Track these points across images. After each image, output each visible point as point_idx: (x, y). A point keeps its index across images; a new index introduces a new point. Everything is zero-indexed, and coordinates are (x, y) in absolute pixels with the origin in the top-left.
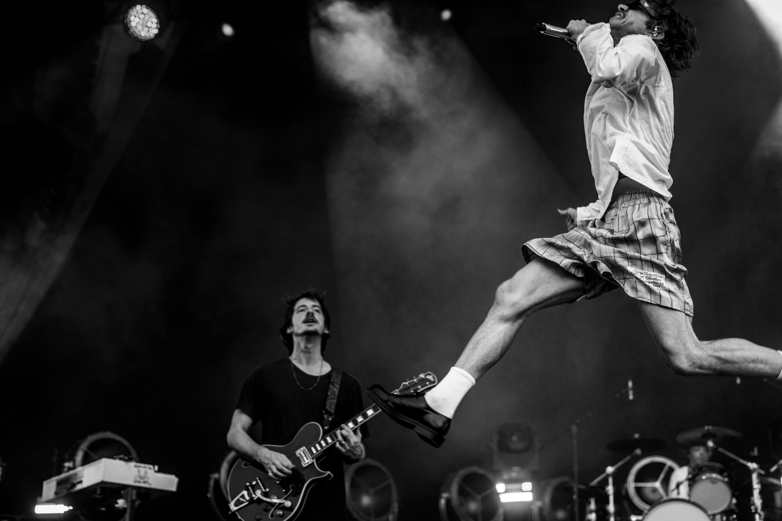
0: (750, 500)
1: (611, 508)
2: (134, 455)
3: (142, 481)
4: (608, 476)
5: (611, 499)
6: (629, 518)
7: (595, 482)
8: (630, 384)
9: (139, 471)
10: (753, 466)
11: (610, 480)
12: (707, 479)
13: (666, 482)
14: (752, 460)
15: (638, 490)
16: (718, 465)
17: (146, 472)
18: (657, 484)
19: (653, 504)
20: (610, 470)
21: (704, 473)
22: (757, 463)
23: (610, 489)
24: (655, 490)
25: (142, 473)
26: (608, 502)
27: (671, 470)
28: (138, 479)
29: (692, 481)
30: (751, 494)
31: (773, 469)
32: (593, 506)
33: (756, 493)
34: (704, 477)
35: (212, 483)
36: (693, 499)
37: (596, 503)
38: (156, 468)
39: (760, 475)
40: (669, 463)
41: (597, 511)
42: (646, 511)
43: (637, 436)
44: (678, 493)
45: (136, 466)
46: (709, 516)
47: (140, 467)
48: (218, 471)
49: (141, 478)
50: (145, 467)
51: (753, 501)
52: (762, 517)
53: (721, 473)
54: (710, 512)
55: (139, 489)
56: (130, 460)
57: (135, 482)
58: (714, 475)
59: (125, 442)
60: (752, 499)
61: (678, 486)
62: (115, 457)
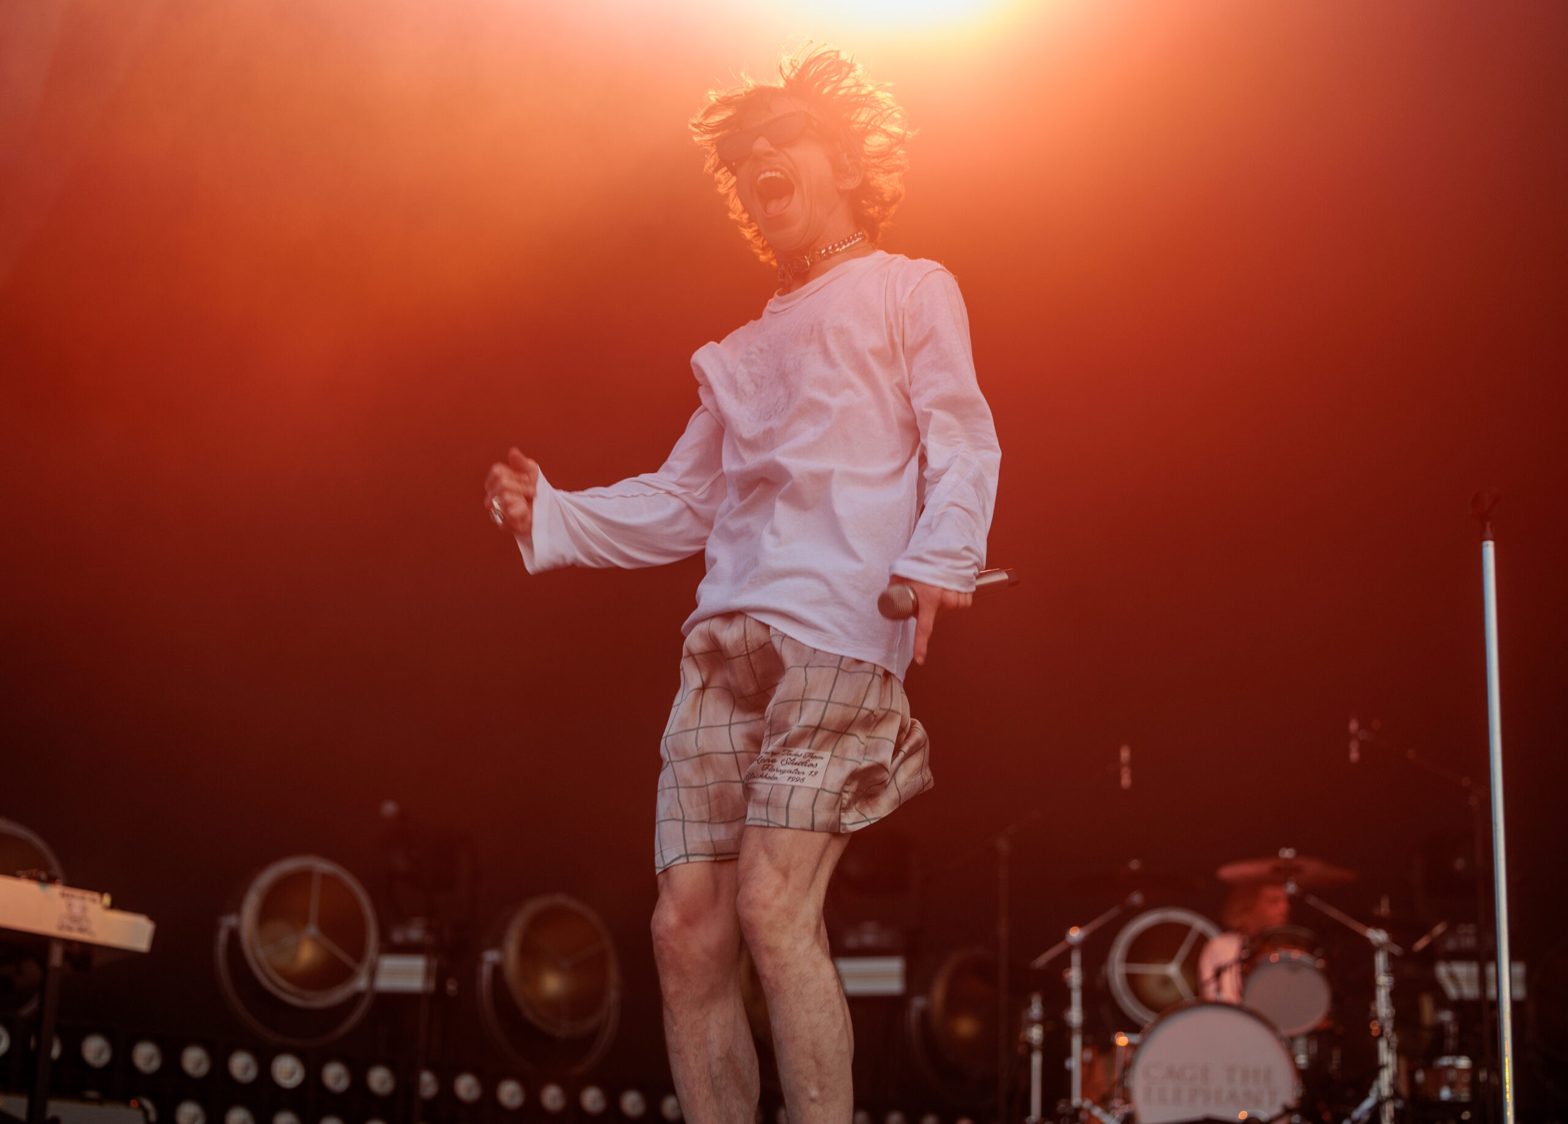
0: (1369, 1010)
1: (1075, 1016)
2: (57, 869)
3: (75, 926)
4: (1070, 949)
5: (1076, 997)
6: (1112, 1039)
7: (1042, 961)
8: (1125, 754)
9: (70, 905)
10: (1378, 936)
11: (1076, 958)
12: (1281, 961)
13: (1192, 966)
14: (1377, 924)
15: (1132, 981)
16: (1304, 933)
17: (84, 909)
18: (1173, 969)
19: (1164, 1010)
20: (1075, 934)
21: (1275, 948)
22: (1388, 931)
23: (1075, 976)
24: (1166, 981)
25: (77, 910)
26: (1067, 1004)
27: (1202, 941)
28: (67, 922)
29: (1248, 964)
30: (1372, 997)
31: (1421, 944)
32: (1036, 1010)
33: (1382, 996)
34: (1275, 957)
35: (223, 936)
36: (1250, 1003)
37: (1045, 1004)
38: (107, 899)
39: (1391, 957)
40: (1199, 924)
41: (1043, 1022)
42: (1146, 1026)
43: (1134, 865)
44: (1219, 989)
45: (63, 895)
46: (1281, 1039)
47: (73, 896)
48: (237, 909)
49: (74, 919)
50: (83, 898)
51: (1376, 1012)
52: (1394, 1045)
53: (1310, 948)
54: (1286, 1032)
55: (68, 943)
56: (51, 880)
57: (61, 927)
58: (1296, 955)
59: (38, 842)
60: (1373, 1008)
61: (1219, 973)
62: (20, 872)
